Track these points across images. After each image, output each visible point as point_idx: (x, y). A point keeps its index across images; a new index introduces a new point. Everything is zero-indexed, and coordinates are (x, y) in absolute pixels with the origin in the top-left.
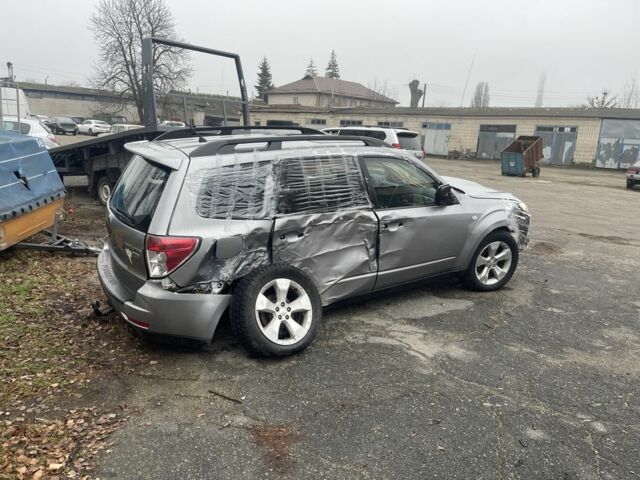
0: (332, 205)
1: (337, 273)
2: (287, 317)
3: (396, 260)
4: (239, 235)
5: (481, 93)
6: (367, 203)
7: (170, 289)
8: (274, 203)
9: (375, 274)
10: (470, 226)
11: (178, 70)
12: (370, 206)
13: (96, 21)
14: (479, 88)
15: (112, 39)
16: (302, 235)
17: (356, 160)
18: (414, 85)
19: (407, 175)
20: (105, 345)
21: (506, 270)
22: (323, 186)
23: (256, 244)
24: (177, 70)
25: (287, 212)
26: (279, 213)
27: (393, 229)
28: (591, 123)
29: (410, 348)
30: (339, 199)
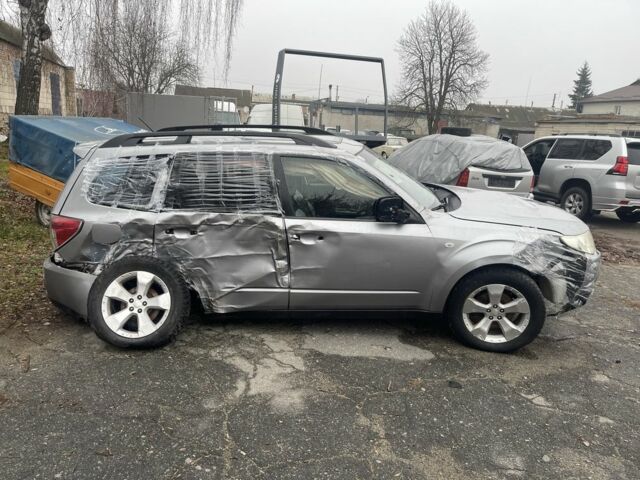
0: (231, 205)
1: (236, 281)
2: (140, 311)
3: (315, 280)
4: (117, 223)
6: (276, 208)
7: (60, 263)
8: (163, 196)
9: (287, 290)
10: (441, 255)
11: (473, 82)
12: (280, 212)
13: (402, 42)
15: (415, 58)
16: (195, 233)
17: (270, 159)
19: (343, 180)
21: (521, 329)
22: (222, 184)
23: (141, 234)
24: (470, 82)
25: (176, 207)
26: (167, 207)
27: (306, 242)
30: (240, 200)
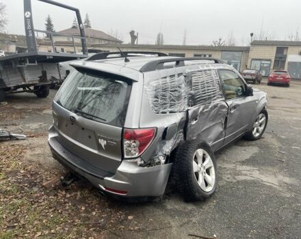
0: (210, 99)
2: (205, 173)
3: (232, 129)
4: (175, 123)
5: (160, 38)
6: (222, 97)
7: (141, 165)
8: (186, 100)
9: (224, 138)
12: (224, 99)
14: (159, 35)
16: (196, 119)
18: (132, 33)
20: (83, 208)
22: (206, 88)
25: (192, 106)
26: (189, 107)
27: (232, 112)
28: (217, 53)
29: (262, 181)
30: (212, 96)
